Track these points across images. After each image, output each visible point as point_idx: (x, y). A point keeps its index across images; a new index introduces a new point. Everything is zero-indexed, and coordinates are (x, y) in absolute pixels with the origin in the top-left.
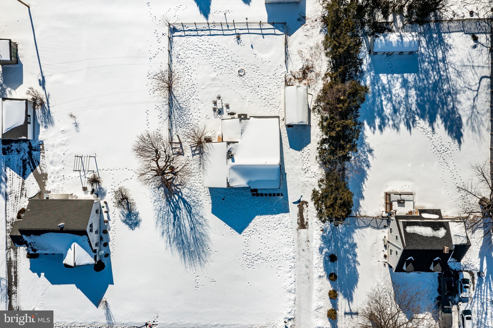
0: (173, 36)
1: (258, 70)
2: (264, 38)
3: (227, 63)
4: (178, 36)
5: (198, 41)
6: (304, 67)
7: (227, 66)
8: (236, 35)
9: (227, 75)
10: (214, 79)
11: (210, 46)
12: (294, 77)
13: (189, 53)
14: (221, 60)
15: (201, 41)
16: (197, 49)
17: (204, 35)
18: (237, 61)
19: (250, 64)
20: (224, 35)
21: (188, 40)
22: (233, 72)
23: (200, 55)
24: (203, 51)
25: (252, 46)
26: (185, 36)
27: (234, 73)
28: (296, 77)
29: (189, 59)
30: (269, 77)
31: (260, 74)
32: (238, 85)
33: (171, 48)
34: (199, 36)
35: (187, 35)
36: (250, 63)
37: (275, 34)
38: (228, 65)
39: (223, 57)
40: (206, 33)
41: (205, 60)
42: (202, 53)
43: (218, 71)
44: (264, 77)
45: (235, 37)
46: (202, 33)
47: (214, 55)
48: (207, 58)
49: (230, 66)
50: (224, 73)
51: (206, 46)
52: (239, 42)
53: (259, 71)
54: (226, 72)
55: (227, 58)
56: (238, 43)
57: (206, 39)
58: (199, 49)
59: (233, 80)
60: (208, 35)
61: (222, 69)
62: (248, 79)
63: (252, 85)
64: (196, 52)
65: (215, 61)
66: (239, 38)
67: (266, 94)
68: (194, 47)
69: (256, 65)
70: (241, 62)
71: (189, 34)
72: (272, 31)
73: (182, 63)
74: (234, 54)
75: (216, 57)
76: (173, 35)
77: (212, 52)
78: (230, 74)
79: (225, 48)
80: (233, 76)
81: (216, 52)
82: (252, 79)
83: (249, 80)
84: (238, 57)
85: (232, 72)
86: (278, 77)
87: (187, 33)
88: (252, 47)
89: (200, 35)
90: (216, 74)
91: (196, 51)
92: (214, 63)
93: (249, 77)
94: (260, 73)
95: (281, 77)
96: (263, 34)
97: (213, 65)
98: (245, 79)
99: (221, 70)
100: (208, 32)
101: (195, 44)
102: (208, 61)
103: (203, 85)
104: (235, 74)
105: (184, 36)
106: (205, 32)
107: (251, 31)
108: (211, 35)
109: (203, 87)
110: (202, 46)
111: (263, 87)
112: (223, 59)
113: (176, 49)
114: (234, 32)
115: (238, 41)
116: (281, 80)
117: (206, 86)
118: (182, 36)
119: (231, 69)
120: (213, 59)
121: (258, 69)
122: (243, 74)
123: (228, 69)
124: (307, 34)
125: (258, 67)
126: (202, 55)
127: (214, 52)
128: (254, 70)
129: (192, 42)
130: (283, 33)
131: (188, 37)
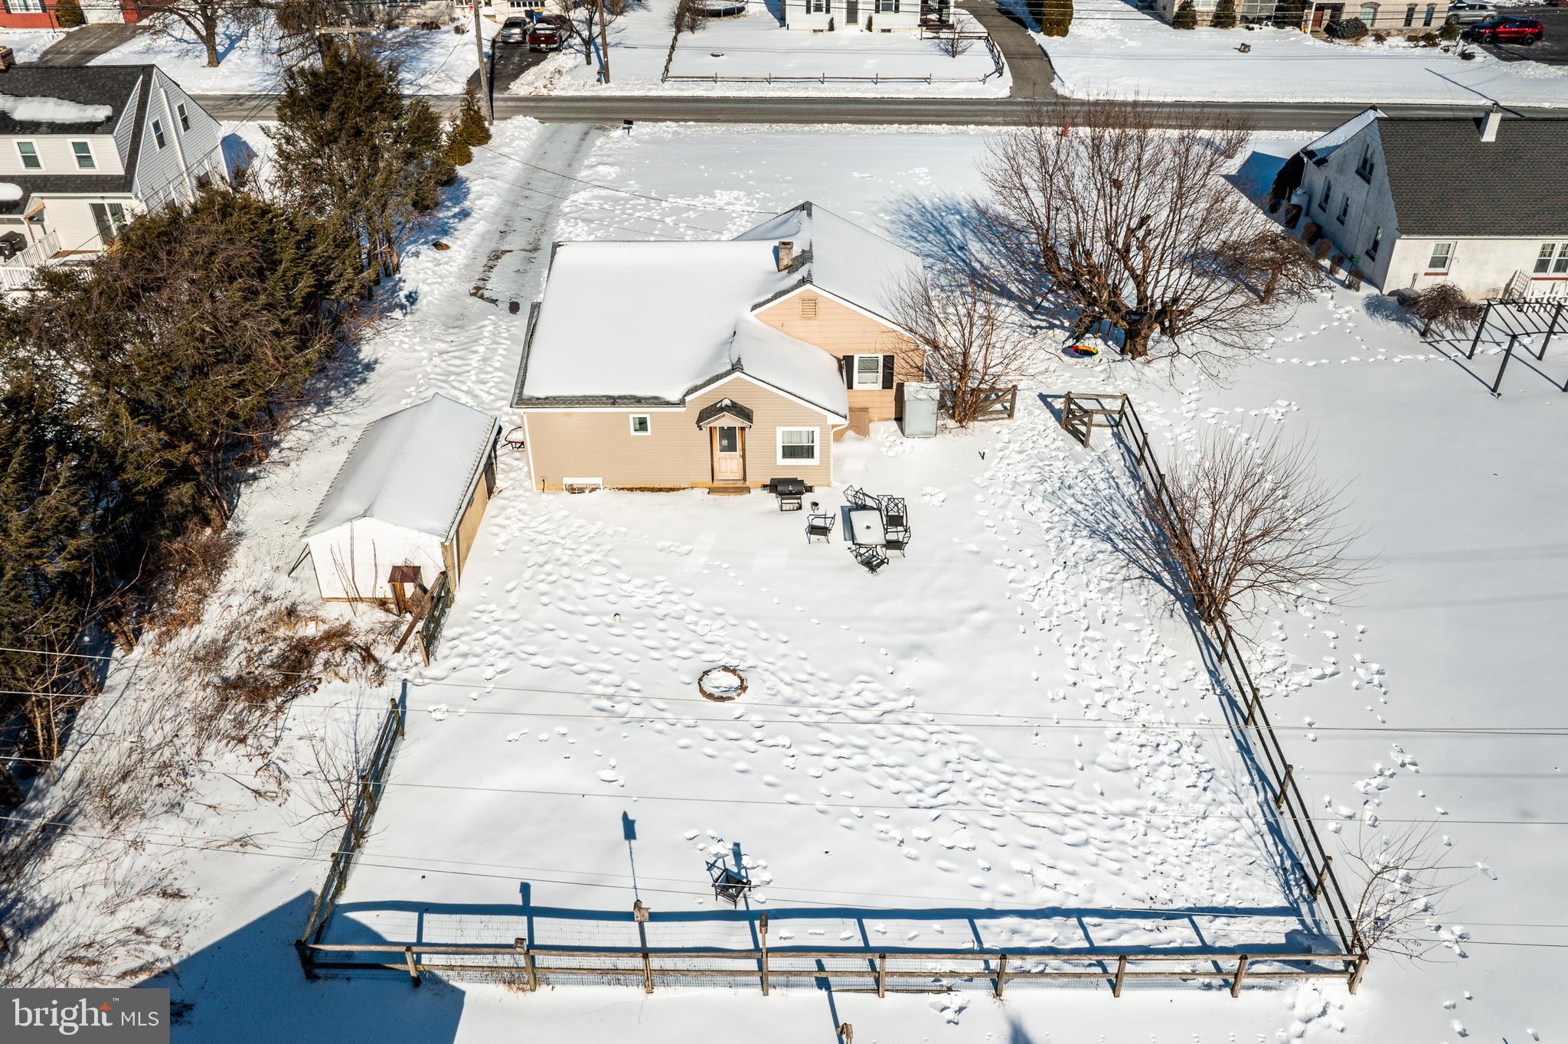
0: (1292, 911)
1: (610, 698)
2: (525, 889)
3: (824, 736)
4: (1248, 912)
5: (1070, 873)
6: (271, 705)
7: (822, 717)
9: (822, 675)
10: (912, 650)
11: (963, 838)
12: (368, 656)
13: (1125, 794)
14: (872, 751)
15: (1042, 874)
16: (1070, 822)
17: (1023, 914)
18: (752, 746)
19: (659, 726)
20: (860, 915)
22: (782, 687)
23: (1034, 783)
24: (1012, 806)
25: (630, 836)
26: (1187, 914)
27: (773, 681)
28: (354, 656)
29: (1116, 761)
30: (535, 660)
31: (593, 676)
32: (753, 624)
33: (1275, 830)
34: (1067, 913)
35: (1171, 915)
36: (660, 732)
37: (423, 908)
38: (820, 726)
39: (861, 768)
40: (1014, 932)
41: (990, 753)
42: (1018, 795)
43: (891, 695)
44: (571, 660)
45: (757, 899)
46: (1045, 932)
47: (927, 784)
48: (979, 767)
49: (803, 719)
50: (846, 683)
51: (998, 837)
52: (730, 861)
53: (599, 689)
54: (835, 688)
55: (829, 761)
56: (737, 854)
57: (1005, 887)
59: (782, 649)
60: (992, 914)
61: (859, 701)
62: (680, 654)
63: (661, 625)
64: (1069, 802)
65: (917, 746)
66: (732, 883)
67: (577, 585)
68: (1097, 833)
69: (616, 720)
70: (721, 742)
71: (1161, 922)
72: (439, 929)
74: (770, 785)
75: (912, 771)
76: (1292, 923)
77: (942, 799)
78: (804, 677)
79: (846, 822)
80: (784, 669)
81: (912, 799)
82: (655, 655)
83: (673, 649)
84: (742, 766)
85: (789, 691)
87: (1179, 933)
88: (628, 823)
89: (1059, 919)
90: (904, 681)
91: (1071, 809)
92: (922, 735)
93: (674, 663)
94: (595, 683)
96: (527, 910)
97: (931, 727)
98: (700, 652)
99: (869, 697)
100: (995, 934)
101: (1088, 854)
102: (964, 749)
103: (984, 628)
104: (769, 677)
105: (1200, 911)
106: (1018, 942)
107: (625, 934)
108: (970, 914)
109: (982, 616)
110: (1028, 842)
111: (585, 614)
112: (859, 759)
113: (1232, 824)
114: (771, 933)
115: (740, 865)
116: (463, 648)
117: (960, 622)
118: (1215, 912)
119: (794, 703)
120: (933, 762)
121: (605, 704)
122: (714, 674)
123: (813, 705)
124: (154, 903)
125: (601, 710)
126: (1017, 781)
127: (929, 802)
128: (636, 696)
129: (1116, 866)
130: (353, 915)
131: (1157, 906)
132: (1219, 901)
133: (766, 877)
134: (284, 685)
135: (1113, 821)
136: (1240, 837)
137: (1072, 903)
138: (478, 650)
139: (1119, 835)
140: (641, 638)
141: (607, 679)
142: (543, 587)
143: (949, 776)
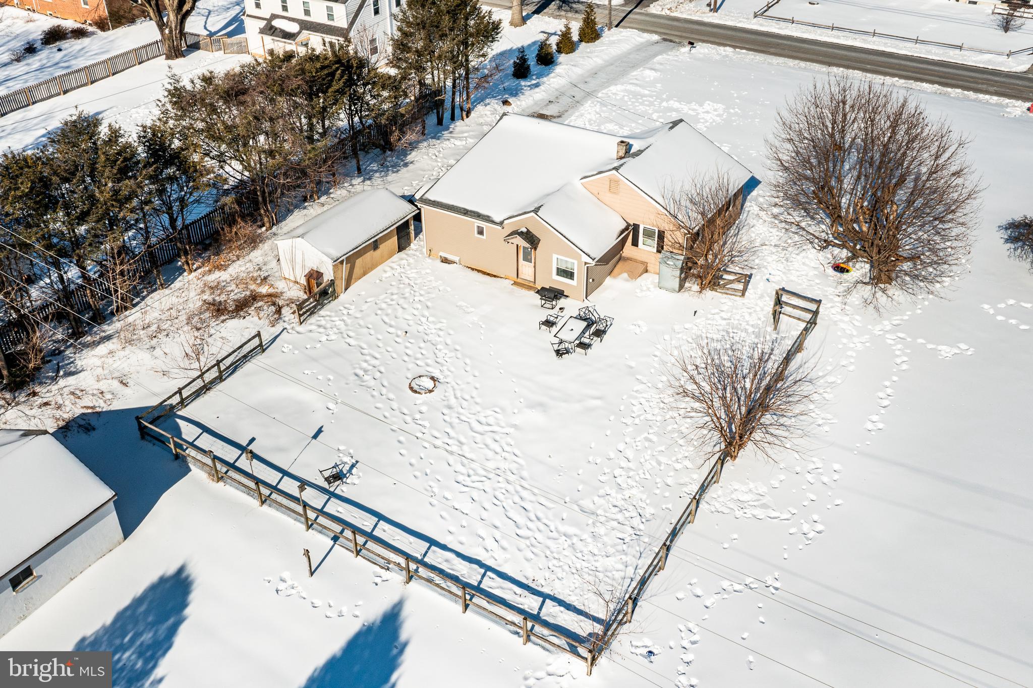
0: (606, 624)
1: (366, 371)
2: (253, 440)
3: (448, 430)
4: (580, 612)
5: (504, 549)
7: (457, 421)
8: (338, 492)
9: (478, 400)
10: (537, 405)
11: (467, 507)
12: (279, 311)
13: (576, 525)
14: (465, 448)
15: (489, 542)
16: (530, 524)
17: (459, 555)
18: (409, 420)
19: (375, 393)
20: (380, 517)
21: (547, 574)
22: (452, 398)
23: (533, 498)
24: (508, 503)
25: (315, 437)
26: (545, 597)
27: (450, 393)
28: (273, 308)
30: (349, 340)
31: (368, 358)
32: (468, 361)
34: (482, 566)
35: (534, 593)
36: (373, 396)
37: (206, 429)
38: (451, 424)
39: (451, 453)
40: (447, 561)
41: (525, 474)
42: (517, 499)
43: (503, 424)
44: (364, 346)
45: (342, 489)
46: (462, 569)
47: (476, 474)
48: (512, 478)
49: (446, 418)
50: (486, 409)
51: (485, 515)
52: (347, 467)
53: (365, 365)
54: (478, 409)
55: (439, 443)
56: (353, 466)
57: (463, 539)
58: (521, 520)
59: (470, 379)
60: (444, 547)
61: (483, 420)
62: (418, 362)
63: (422, 345)
64: (540, 515)
65: (490, 454)
68: (539, 536)
69: (358, 382)
70: (397, 413)
71: (526, 593)
73: (631, 508)
74: (399, 442)
75: (475, 465)
77: (476, 485)
78: (467, 397)
79: (417, 474)
80: (462, 390)
81: (460, 478)
82: (406, 358)
83: (417, 359)
85: (453, 401)
86: (321, 330)
87: (530, 603)
88: (320, 431)
89: (475, 566)
90: (517, 420)
91: (538, 519)
92: (499, 450)
93: (411, 366)
94: (366, 361)
95: (313, 327)
96: (244, 449)
97: (507, 448)
98: (428, 365)
99: (491, 420)
100: (436, 557)
101: (523, 543)
102: (514, 467)
104: (450, 390)
105: (554, 599)
106: (444, 566)
107: (272, 477)
108: (432, 542)
110: (498, 524)
111: (391, 326)
112: (454, 448)
113: (621, 567)
114: (334, 507)
115: (350, 471)
116: (323, 322)
118: (561, 603)
119: (450, 408)
120: (490, 465)
121: (361, 373)
122: (424, 379)
123: (458, 413)
125: (356, 375)
126: (525, 494)
127: (469, 483)
128: (378, 375)
129: (531, 556)
130: (178, 420)
131: (533, 585)
132: (569, 600)
133: (356, 482)
134: (232, 312)
135: (555, 535)
136: (618, 575)
137: (489, 562)
138: (328, 326)
139: (550, 543)
140: (407, 348)
141: (374, 362)
142: (384, 306)
143: (491, 476)
